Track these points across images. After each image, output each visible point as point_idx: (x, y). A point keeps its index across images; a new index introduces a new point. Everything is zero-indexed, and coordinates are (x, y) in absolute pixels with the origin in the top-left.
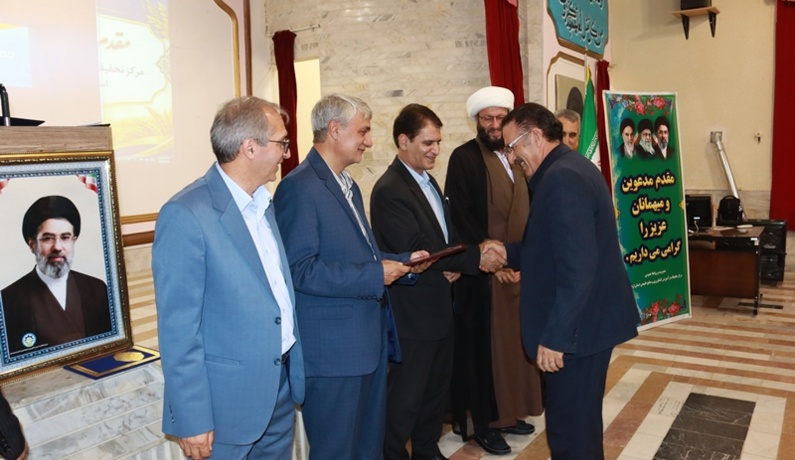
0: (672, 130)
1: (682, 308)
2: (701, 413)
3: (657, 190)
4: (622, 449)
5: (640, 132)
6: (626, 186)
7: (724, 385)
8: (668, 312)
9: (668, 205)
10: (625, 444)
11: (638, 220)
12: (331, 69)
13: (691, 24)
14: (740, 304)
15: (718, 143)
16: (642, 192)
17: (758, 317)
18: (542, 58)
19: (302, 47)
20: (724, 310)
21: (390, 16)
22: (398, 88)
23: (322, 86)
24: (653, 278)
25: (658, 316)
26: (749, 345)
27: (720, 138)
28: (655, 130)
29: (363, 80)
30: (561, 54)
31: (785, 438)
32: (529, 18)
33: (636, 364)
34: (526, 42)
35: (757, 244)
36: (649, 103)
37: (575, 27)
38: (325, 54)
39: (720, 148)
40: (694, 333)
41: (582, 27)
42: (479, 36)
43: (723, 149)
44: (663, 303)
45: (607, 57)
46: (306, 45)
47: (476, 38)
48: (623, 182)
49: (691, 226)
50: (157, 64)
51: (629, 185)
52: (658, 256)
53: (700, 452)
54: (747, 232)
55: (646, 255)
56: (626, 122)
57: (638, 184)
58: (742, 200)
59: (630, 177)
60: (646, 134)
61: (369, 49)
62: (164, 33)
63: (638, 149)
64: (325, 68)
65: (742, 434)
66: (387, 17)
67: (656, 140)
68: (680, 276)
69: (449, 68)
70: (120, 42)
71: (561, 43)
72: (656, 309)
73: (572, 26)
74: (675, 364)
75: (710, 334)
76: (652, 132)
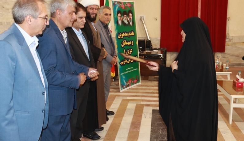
0: (133, 15)
1: (138, 81)
2: (159, 116)
3: (129, 37)
4: (139, 132)
5: (123, 16)
6: (119, 36)
8: (134, 82)
9: (132, 43)
10: (139, 130)
11: (123, 48)
14: (155, 78)
15: (143, 20)
16: (125, 38)
20: (150, 80)
24: (129, 70)
25: (131, 84)
27: (143, 18)
28: (128, 15)
33: (130, 102)
36: (126, 5)
39: (143, 22)
40: (144, 89)
43: (145, 23)
44: (132, 79)
48: (118, 34)
49: (140, 50)
51: (120, 35)
52: (130, 62)
53: (164, 129)
55: (126, 62)
56: (119, 12)
57: (123, 35)
58: (152, 41)
59: (121, 33)
60: (125, 17)
63: (123, 22)
67: (128, 19)
68: (137, 69)
72: (130, 82)
74: (143, 101)
75: (149, 89)
76: (127, 16)
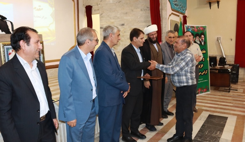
0: (205, 37)
1: (207, 90)
2: (212, 120)
5: (196, 37)
7: (219, 112)
8: (203, 91)
9: (204, 59)
12: (103, 17)
13: (212, 4)
14: (225, 89)
15: (219, 41)
17: (230, 93)
18: (167, 15)
19: (94, 11)
20: (220, 91)
21: (121, 1)
22: (123, 23)
23: (100, 22)
25: (200, 92)
26: (227, 101)
27: (220, 39)
29: (113, 21)
30: (172, 13)
31: (236, 127)
32: (163, 3)
34: (162, 9)
35: (230, 71)
36: (198, 29)
37: (177, 5)
38: (101, 13)
39: (220, 42)
40: (211, 97)
41: (179, 5)
42: (148, 8)
43: (221, 43)
44: (202, 89)
45: (186, 14)
46: (96, 10)
47: (147, 8)
49: (211, 65)
50: (51, 15)
52: (201, 74)
53: (211, 131)
54: (227, 68)
58: (226, 58)
60: (197, 38)
61: (115, 11)
62: (53, 6)
63: (195, 42)
64: (101, 17)
65: (224, 126)
66: (120, 2)
67: (200, 40)
68: (207, 80)
69: (139, 17)
70: (40, 8)
71: (172, 10)
72: (200, 90)
73: (176, 5)
74: (205, 106)
75: (215, 98)
76: (199, 37)
